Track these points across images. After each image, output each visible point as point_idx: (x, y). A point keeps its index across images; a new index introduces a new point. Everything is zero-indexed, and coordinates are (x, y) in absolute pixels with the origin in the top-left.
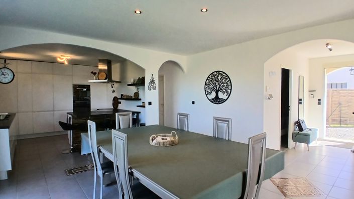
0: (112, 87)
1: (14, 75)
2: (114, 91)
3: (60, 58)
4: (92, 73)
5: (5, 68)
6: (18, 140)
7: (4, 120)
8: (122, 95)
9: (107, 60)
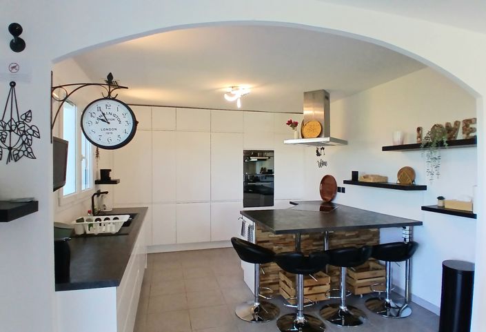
0: (318, 154)
1: (135, 123)
2: (323, 164)
3: (229, 94)
4: (290, 123)
5: (108, 98)
6: (148, 254)
7: (117, 234)
8: (355, 174)
9: (324, 91)
